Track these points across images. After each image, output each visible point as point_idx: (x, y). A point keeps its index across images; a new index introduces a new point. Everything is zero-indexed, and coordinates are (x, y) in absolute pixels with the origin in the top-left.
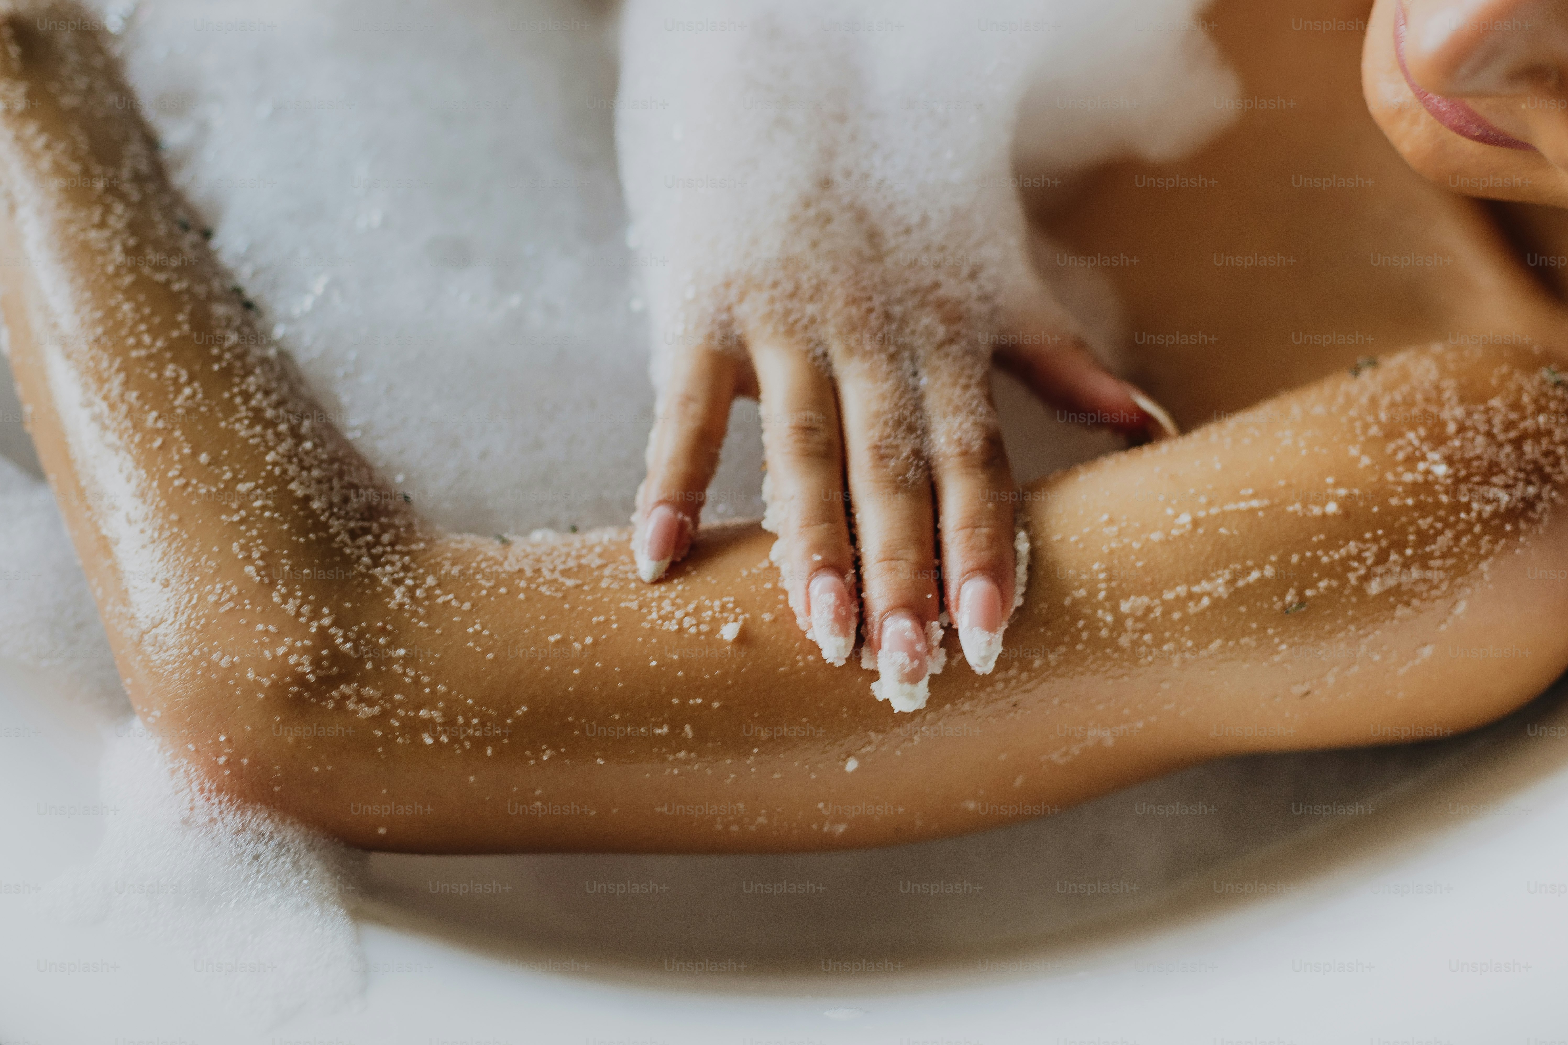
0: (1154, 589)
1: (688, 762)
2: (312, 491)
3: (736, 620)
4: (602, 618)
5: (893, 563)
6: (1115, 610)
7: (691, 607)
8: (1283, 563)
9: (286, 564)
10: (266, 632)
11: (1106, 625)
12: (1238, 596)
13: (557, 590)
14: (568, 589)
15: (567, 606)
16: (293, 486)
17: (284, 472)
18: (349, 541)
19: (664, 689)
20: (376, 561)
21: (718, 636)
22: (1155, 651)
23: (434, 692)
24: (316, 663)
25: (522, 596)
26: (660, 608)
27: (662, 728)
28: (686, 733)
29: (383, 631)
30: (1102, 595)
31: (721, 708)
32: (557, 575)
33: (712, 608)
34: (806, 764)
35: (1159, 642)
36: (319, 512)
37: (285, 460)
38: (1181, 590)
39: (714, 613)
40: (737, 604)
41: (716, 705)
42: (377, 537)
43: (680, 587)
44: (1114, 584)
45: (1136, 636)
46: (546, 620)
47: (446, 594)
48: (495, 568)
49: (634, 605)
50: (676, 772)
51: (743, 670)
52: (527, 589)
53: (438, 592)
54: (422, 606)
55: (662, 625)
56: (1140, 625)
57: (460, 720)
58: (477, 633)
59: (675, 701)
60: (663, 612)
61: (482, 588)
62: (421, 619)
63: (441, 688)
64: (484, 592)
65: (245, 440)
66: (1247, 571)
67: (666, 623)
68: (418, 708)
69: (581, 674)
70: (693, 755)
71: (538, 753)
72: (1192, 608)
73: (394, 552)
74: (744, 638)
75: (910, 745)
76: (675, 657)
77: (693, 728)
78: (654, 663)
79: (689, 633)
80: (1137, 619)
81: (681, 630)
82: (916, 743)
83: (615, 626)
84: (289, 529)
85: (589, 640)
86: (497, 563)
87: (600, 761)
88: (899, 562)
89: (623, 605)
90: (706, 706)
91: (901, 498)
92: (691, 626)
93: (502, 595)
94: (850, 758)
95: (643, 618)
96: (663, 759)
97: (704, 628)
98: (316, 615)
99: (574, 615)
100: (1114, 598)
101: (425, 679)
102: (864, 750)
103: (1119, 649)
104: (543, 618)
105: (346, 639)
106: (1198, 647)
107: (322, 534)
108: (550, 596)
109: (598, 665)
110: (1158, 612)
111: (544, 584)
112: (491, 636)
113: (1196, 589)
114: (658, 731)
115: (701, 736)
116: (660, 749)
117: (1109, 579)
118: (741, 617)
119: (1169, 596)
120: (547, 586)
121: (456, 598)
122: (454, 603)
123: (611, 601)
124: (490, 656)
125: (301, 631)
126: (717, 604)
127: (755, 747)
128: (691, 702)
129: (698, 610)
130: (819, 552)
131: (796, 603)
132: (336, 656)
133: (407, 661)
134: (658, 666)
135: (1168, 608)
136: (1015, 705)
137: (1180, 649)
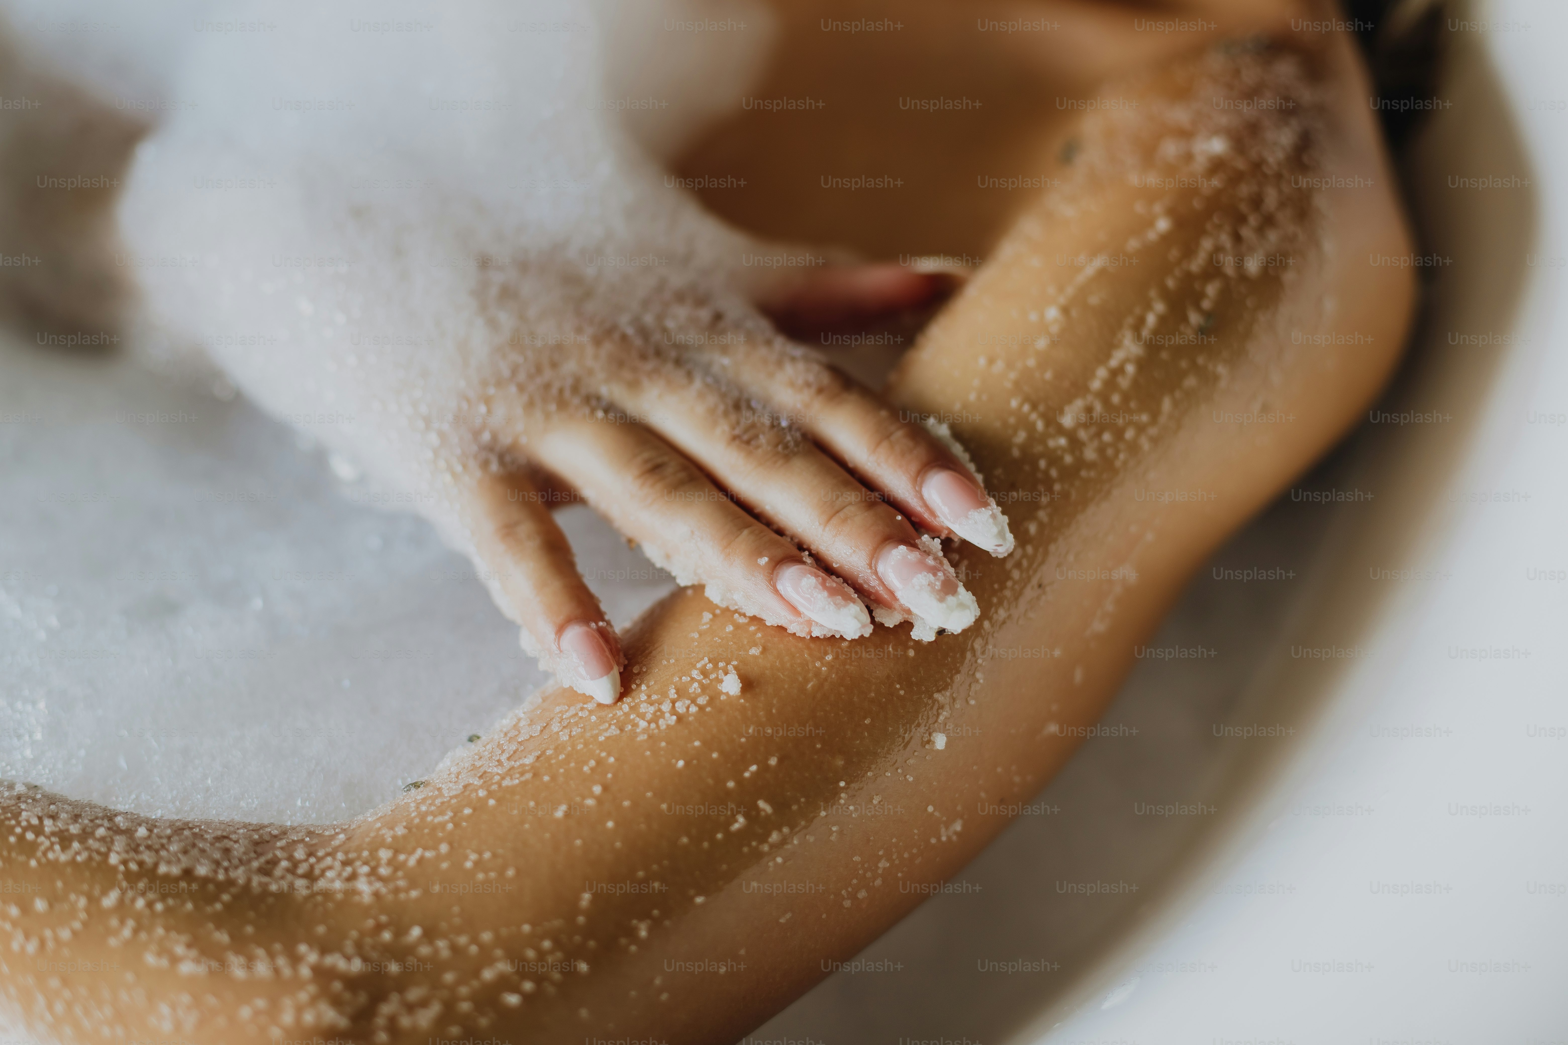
0: (1079, 388)
1: (784, 841)
2: (185, 862)
3: (726, 673)
4: (592, 763)
5: (841, 515)
6: (1061, 431)
7: (672, 693)
8: (1165, 294)
9: (223, 937)
10: (257, 1013)
11: (1064, 450)
12: (1152, 348)
13: (522, 774)
14: (533, 767)
15: (546, 778)
16: (163, 869)
17: (141, 864)
18: (265, 879)
19: (710, 781)
20: (310, 876)
21: (723, 698)
22: (1122, 446)
23: (482, 946)
24: (336, 1002)
25: (492, 802)
26: (642, 716)
27: (736, 821)
28: (764, 810)
29: (379, 928)
30: (1040, 425)
31: (781, 761)
32: (507, 765)
33: (693, 680)
34: (897, 769)
35: (1119, 434)
36: (211, 875)
37: (132, 854)
38: (1102, 373)
39: (700, 682)
40: (714, 661)
41: (773, 761)
42: (290, 858)
43: (644, 687)
44: (1041, 408)
45: (1096, 443)
46: (537, 804)
47: (412, 852)
48: (438, 802)
49: (614, 731)
50: (779, 860)
51: (774, 711)
52: (490, 794)
53: (402, 857)
54: (398, 879)
55: (658, 727)
56: (1093, 430)
57: (531, 954)
58: (477, 864)
59: (731, 784)
60: (649, 716)
61: (443, 825)
62: (407, 890)
63: (487, 936)
64: (450, 826)
65: (73, 862)
66: (1141, 322)
67: (661, 722)
68: (476, 974)
69: (617, 824)
70: (786, 830)
71: (631, 933)
72: (1124, 383)
73: (320, 860)
74: (748, 684)
75: (977, 687)
76: (697, 743)
77: (767, 801)
78: (681, 763)
79: (692, 715)
80: (1085, 426)
81: (680, 719)
82: (981, 681)
83: (612, 760)
84: (196, 907)
85: (597, 789)
86: (434, 798)
87: (699, 900)
88: (845, 510)
89: (601, 739)
90: (764, 768)
91: (798, 463)
92: (688, 708)
93: (470, 816)
94: (934, 735)
95: (633, 735)
96: (758, 856)
97: (702, 701)
98: (295, 960)
99: (561, 779)
100: (1051, 421)
101: (463, 940)
102: (941, 718)
103: (1091, 466)
104: (532, 804)
105: (348, 958)
106: (1155, 416)
107: (233, 890)
108: (521, 783)
109: (626, 803)
110: (1098, 407)
111: (503, 778)
112: (495, 855)
113: (1114, 363)
114: (736, 826)
115: (781, 805)
116: (749, 845)
117: (1034, 407)
118: (730, 667)
119: (1096, 385)
120: (508, 778)
121: (425, 848)
122: (429, 854)
123: (586, 744)
124: (510, 873)
125: (297, 983)
126: (695, 674)
127: (838, 782)
128: (747, 775)
129: (681, 693)
130: (761, 555)
131: (775, 615)
132: (352, 983)
133: (429, 935)
134: (687, 764)
135: (1104, 396)
136: (1040, 586)
137: (1141, 429)
